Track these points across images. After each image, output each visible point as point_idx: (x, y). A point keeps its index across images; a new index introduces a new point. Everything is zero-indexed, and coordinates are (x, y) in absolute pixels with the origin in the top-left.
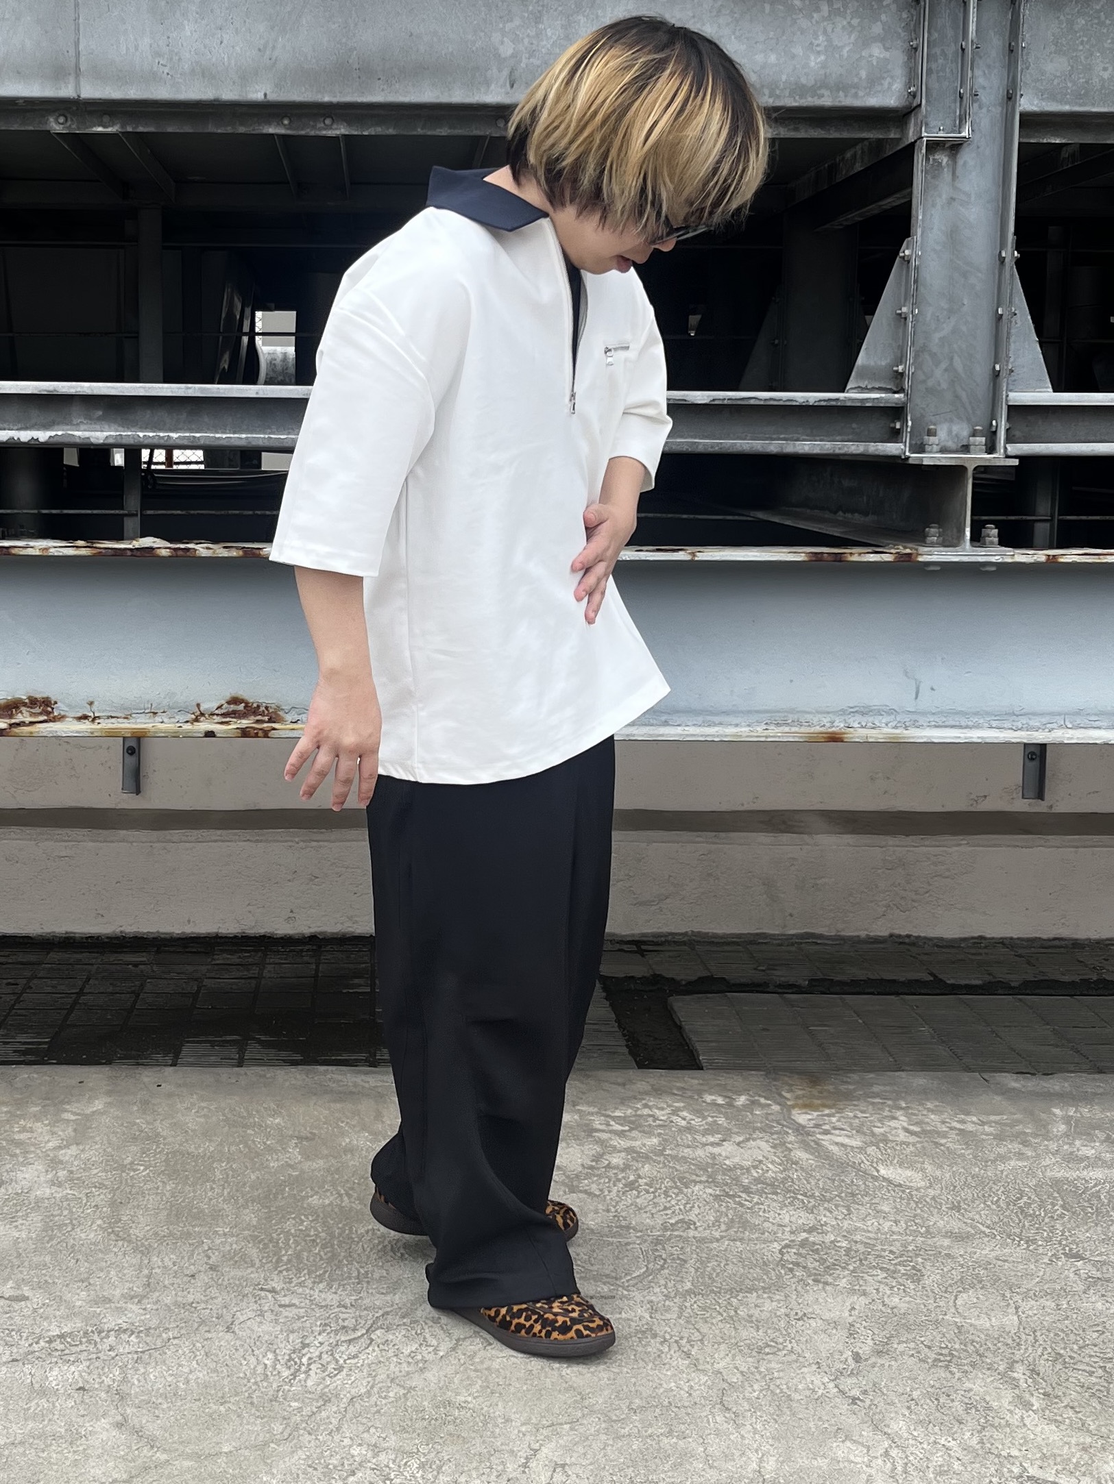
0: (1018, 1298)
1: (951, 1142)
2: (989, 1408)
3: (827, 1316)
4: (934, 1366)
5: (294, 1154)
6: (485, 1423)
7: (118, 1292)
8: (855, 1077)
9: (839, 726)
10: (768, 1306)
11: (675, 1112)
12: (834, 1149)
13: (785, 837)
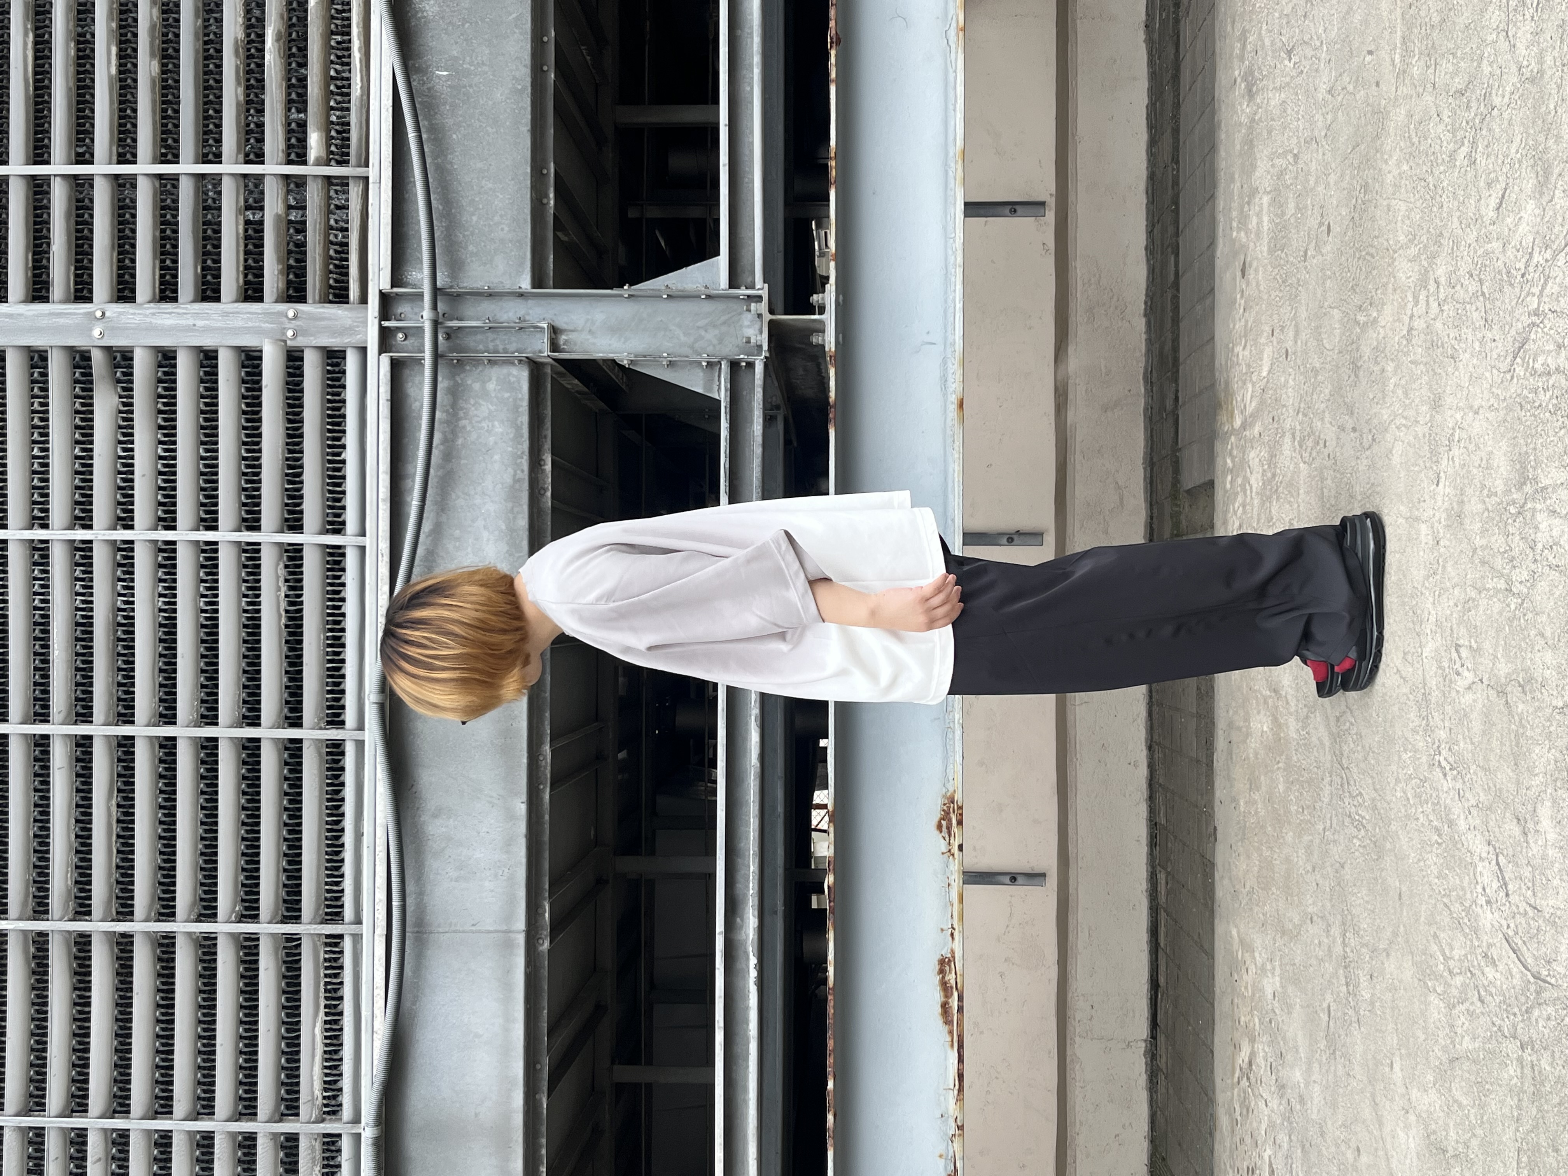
0: (1326, 304)
1: (1251, 317)
2: (1376, 348)
3: (1334, 443)
4: (1356, 376)
5: (1256, 796)
6: (1386, 701)
7: (1326, 940)
8: (1217, 374)
9: (953, 399)
10: (1329, 482)
11: (1235, 513)
12: (1254, 404)
13: (1071, 396)
